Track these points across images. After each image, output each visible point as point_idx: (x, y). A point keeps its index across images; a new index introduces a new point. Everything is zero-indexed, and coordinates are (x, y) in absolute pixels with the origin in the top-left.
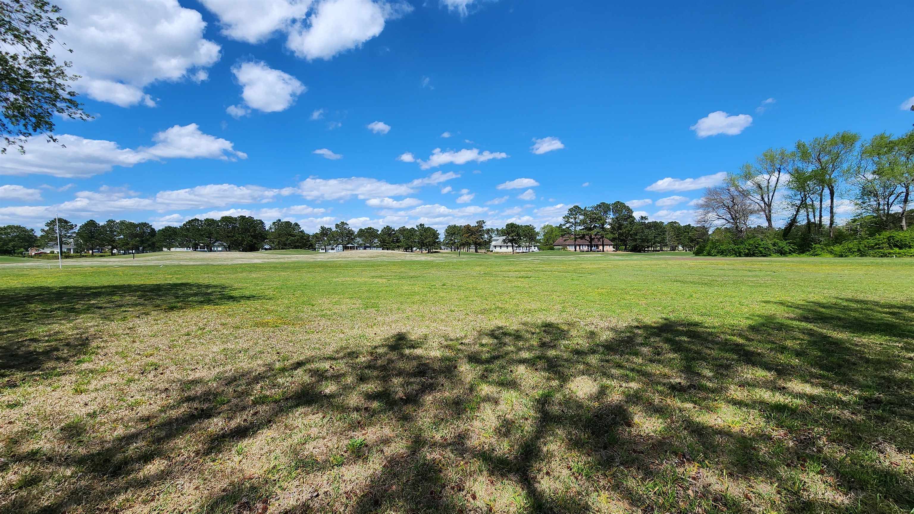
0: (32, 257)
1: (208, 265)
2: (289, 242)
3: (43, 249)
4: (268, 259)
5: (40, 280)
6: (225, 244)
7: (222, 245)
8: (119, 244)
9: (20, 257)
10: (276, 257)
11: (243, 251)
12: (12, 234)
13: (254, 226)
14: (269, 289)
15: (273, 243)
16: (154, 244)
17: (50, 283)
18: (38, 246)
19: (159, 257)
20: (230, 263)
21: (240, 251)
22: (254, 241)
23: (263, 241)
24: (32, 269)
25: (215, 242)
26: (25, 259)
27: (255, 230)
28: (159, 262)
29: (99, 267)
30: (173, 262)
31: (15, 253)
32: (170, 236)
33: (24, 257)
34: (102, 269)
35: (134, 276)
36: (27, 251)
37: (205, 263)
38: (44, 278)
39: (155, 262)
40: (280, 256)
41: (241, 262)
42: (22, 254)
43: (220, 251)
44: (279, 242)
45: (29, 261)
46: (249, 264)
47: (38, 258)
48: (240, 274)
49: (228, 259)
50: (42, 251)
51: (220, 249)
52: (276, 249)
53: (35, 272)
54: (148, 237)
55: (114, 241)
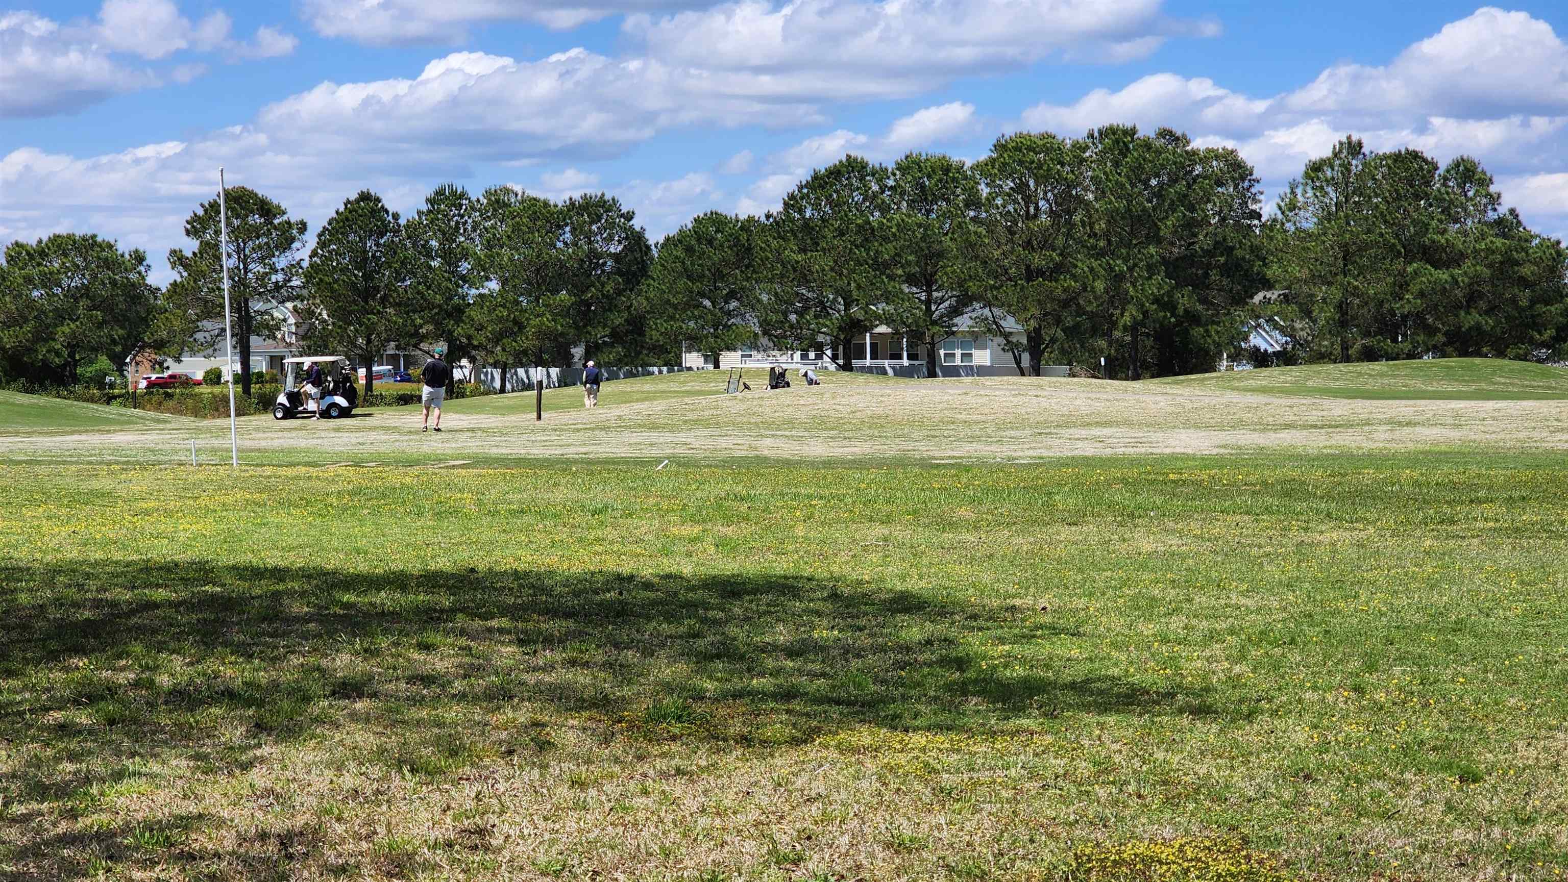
0: (134, 400)
1: (901, 463)
2: (1409, 303)
3: (178, 360)
4: (1264, 428)
5: (146, 524)
6: (1010, 324)
7: (994, 329)
8: (481, 328)
9: (92, 400)
10: (1313, 416)
11: (1114, 371)
12: (65, 282)
13: (1183, 198)
14: (1212, 637)
15: (1307, 313)
16: (637, 325)
17: (186, 546)
18: (159, 346)
19: (659, 406)
20: (1025, 453)
21: (1095, 372)
22: (1185, 300)
23: (1241, 300)
24: (127, 466)
25: (955, 311)
26: (113, 410)
27: (1191, 226)
28: (654, 436)
29: (383, 462)
30: (723, 443)
31: (76, 379)
32: (718, 275)
33: (109, 400)
34: (395, 477)
35: (526, 519)
36: (121, 368)
37: (890, 449)
38: (168, 514)
39: (635, 438)
40: (1340, 408)
41: (1088, 450)
42: (101, 385)
43: (982, 371)
44: (1342, 307)
45: (124, 424)
46: (1135, 462)
47: (158, 407)
48: (1065, 533)
49: (1020, 423)
50: (174, 369)
51: (982, 357)
52: (1321, 357)
53: (139, 483)
54: (609, 288)
55: (458, 312)
